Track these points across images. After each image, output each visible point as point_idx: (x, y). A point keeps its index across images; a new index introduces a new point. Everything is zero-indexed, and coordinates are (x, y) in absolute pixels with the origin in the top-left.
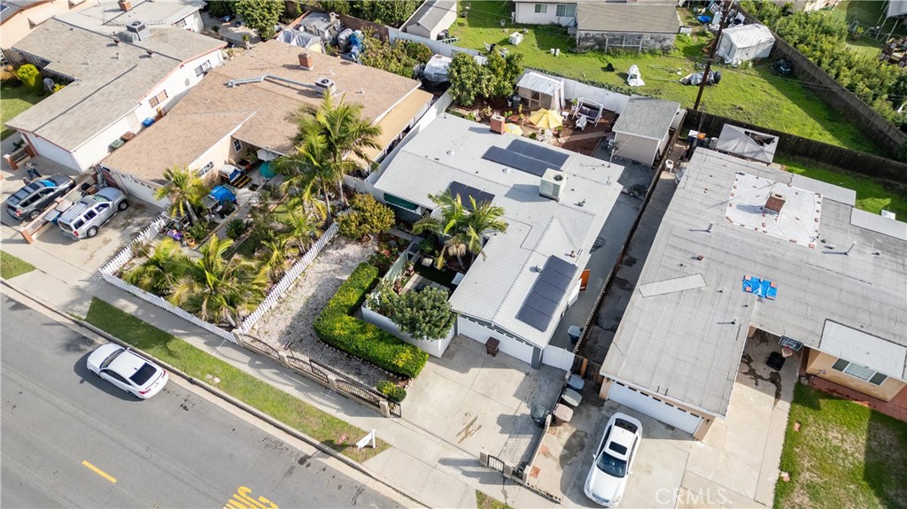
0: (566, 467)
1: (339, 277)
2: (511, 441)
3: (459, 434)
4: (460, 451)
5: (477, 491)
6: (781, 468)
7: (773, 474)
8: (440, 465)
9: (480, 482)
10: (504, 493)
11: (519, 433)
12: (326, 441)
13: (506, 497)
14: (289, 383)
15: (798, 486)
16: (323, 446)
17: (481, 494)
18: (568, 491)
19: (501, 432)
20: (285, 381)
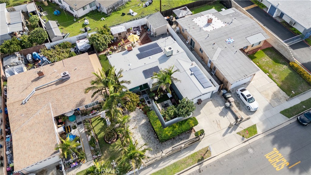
0: (242, 110)
1: (141, 124)
2: (228, 116)
3: (218, 127)
4: (223, 130)
5: (237, 133)
6: (266, 73)
7: (266, 76)
8: (224, 137)
9: (235, 131)
10: (241, 127)
11: (227, 114)
12: (198, 161)
13: (242, 128)
14: (170, 161)
15: (271, 74)
16: (199, 163)
17: (238, 133)
18: (248, 114)
19: (224, 117)
20: (169, 161)
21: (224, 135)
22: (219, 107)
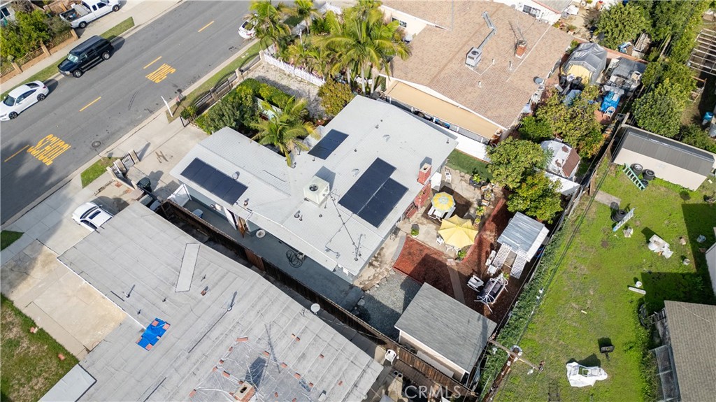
3: (161, 153)
4: (150, 152)
7: (41, 323)
15: (23, 335)
19: (152, 172)
21: (148, 145)
22: (164, 185)
